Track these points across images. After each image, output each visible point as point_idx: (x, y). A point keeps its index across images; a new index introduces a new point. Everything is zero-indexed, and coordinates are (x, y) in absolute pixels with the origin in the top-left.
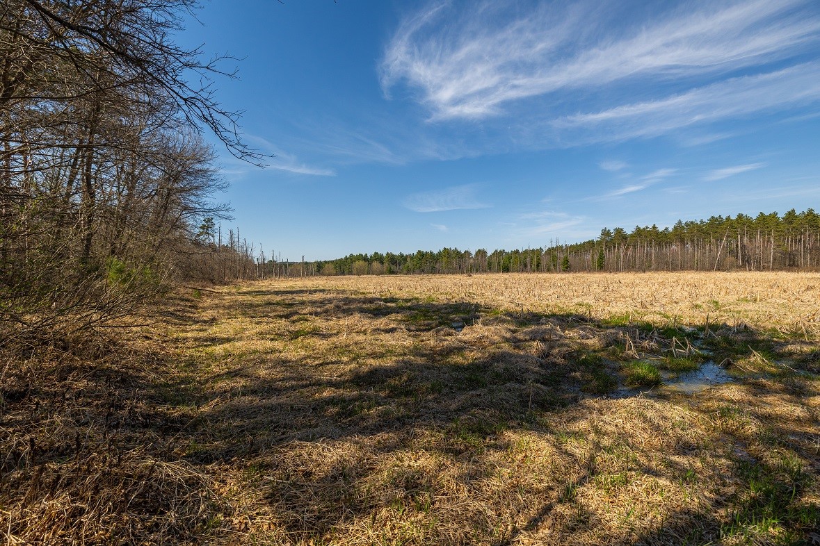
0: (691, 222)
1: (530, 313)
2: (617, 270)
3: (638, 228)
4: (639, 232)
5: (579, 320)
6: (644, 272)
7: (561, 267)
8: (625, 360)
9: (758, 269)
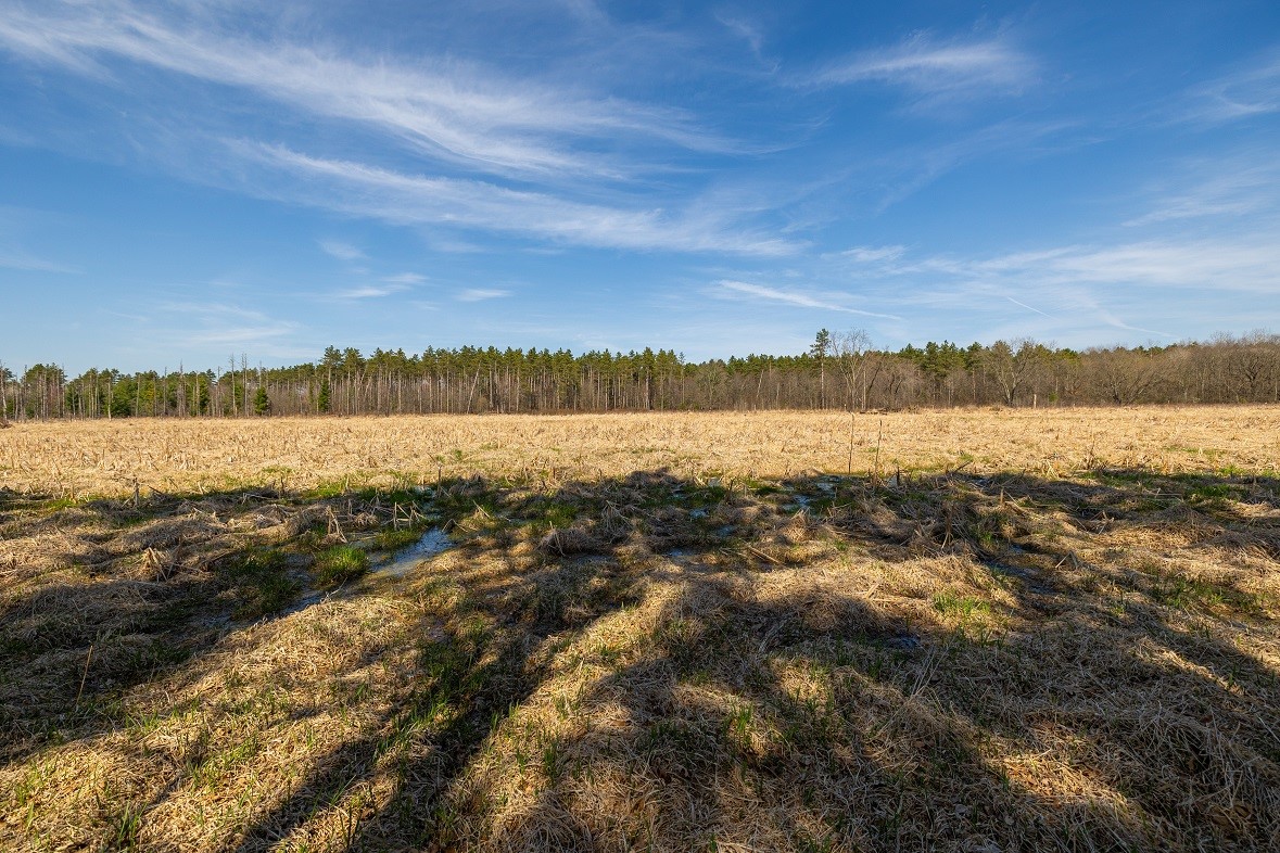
0: (443, 351)
1: (156, 495)
2: (351, 412)
3: (379, 352)
4: (381, 358)
5: (262, 497)
6: (387, 415)
7: (253, 407)
8: (326, 548)
9: (507, 412)
